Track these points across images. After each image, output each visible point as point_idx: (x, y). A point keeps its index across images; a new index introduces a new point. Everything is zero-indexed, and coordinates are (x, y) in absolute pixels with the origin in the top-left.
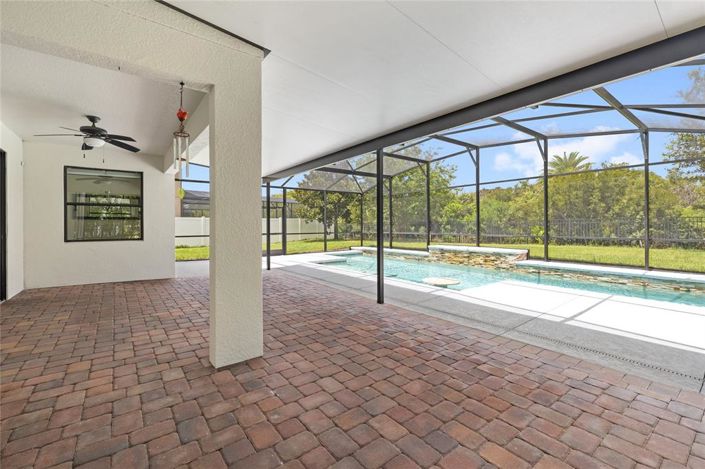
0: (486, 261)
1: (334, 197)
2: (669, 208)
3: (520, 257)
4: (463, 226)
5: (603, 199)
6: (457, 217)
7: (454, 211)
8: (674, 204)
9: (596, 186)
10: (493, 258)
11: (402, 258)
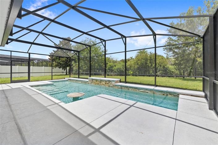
0: (106, 83)
1: (64, 59)
2: (166, 65)
3: (117, 82)
4: (113, 70)
5: (150, 63)
6: (111, 67)
7: (110, 66)
8: (167, 64)
9: (149, 59)
10: (108, 82)
11: (80, 82)
